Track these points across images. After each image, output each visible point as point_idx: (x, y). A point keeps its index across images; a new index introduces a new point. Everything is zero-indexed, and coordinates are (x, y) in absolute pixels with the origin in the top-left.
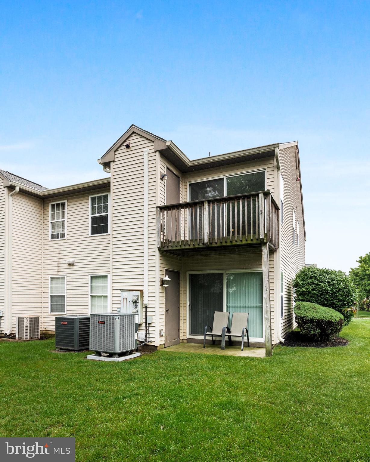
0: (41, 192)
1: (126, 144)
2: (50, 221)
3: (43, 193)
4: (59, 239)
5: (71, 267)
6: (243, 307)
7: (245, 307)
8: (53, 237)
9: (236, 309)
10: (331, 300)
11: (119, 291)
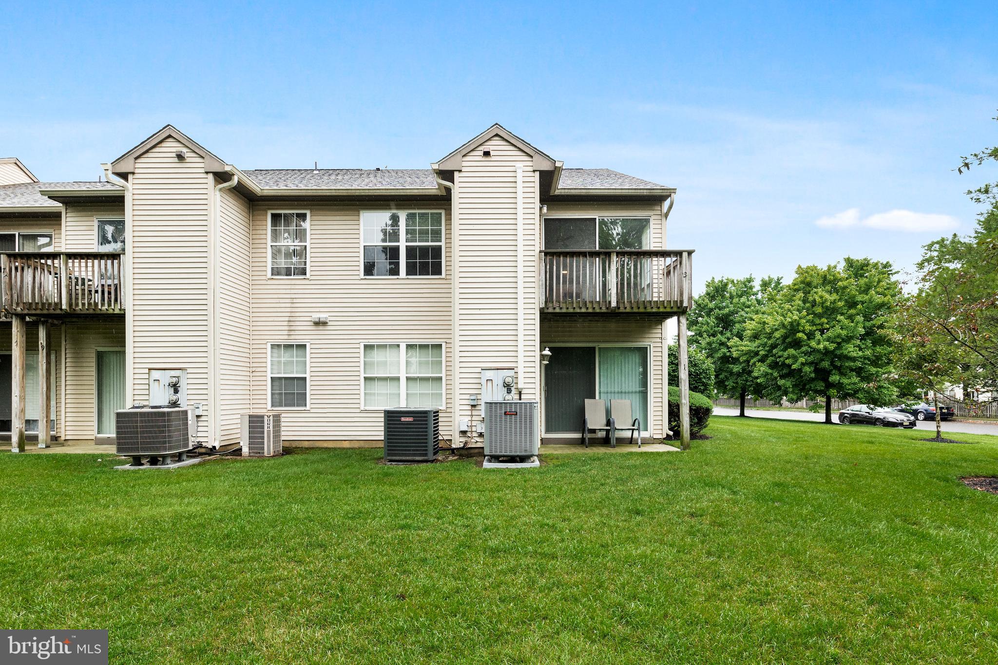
0: (262, 190)
1: (485, 148)
2: (269, 243)
3: (265, 191)
4: (292, 277)
5: (321, 328)
6: (618, 393)
7: (622, 392)
8: (276, 272)
9: (609, 394)
10: (694, 384)
11: (479, 370)
